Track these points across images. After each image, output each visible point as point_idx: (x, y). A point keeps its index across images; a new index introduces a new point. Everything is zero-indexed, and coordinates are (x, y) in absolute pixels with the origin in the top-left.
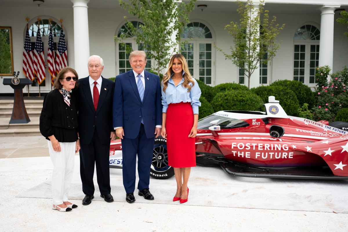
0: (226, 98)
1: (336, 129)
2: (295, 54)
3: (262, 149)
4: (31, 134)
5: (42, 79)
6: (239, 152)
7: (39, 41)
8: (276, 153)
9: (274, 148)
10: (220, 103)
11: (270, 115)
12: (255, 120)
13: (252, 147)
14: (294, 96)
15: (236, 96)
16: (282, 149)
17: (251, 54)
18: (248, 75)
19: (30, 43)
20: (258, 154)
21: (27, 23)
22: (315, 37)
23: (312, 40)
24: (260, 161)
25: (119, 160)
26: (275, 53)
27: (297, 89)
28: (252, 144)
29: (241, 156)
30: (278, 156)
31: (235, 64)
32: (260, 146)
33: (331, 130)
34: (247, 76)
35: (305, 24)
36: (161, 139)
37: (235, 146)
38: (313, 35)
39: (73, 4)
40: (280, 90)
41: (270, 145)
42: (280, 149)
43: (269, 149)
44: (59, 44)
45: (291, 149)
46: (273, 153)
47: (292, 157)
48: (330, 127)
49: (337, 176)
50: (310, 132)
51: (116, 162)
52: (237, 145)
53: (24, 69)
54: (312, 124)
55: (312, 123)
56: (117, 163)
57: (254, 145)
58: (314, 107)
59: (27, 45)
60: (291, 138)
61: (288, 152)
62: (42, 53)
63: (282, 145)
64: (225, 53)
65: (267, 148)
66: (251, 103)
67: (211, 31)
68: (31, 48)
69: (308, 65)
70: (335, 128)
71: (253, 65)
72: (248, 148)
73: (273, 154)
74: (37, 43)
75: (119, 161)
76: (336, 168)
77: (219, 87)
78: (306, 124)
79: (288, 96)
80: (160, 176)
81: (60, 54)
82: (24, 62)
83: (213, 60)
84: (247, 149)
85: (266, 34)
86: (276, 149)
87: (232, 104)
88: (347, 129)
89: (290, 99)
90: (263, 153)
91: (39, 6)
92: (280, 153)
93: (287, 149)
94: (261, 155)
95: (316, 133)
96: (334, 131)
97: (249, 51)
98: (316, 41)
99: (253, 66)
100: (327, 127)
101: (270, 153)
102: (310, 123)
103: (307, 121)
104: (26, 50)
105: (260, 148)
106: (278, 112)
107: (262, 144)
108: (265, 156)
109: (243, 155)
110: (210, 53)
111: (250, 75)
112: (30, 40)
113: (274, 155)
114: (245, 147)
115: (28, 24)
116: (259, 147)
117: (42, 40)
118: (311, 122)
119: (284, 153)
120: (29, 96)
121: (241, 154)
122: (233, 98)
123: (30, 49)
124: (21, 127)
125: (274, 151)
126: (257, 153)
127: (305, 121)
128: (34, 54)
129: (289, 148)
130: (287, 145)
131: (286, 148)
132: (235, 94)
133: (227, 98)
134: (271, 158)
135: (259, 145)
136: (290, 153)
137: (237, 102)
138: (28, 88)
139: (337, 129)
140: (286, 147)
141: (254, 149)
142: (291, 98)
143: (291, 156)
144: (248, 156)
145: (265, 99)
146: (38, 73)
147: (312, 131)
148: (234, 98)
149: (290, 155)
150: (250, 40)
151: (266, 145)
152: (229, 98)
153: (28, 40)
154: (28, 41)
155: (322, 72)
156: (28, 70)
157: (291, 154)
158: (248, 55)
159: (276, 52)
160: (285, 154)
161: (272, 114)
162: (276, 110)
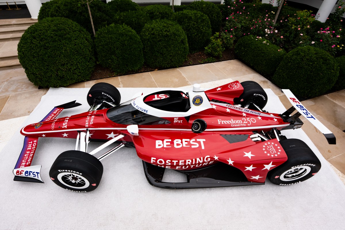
6: (159, 165)
8: (197, 165)
9: (196, 162)
10: (147, 38)
12: (177, 119)
13: (172, 163)
14: (208, 23)
15: (161, 31)
27: (211, 12)
33: (249, 112)
36: (68, 170)
37: (154, 161)
41: (192, 160)
49: (250, 182)
52: (156, 160)
54: (233, 108)
56: (34, 176)
63: (204, 158)
65: (188, 163)
66: (174, 37)
73: (194, 166)
76: (252, 178)
78: (228, 111)
84: (167, 164)
88: (257, 95)
92: (201, 164)
94: (182, 167)
95: (236, 121)
100: (245, 111)
101: (191, 166)
106: (202, 103)
108: (185, 168)
116: (180, 163)
119: (204, 163)
122: (159, 33)
126: (177, 167)
129: (211, 159)
130: (209, 156)
133: (154, 33)
140: (208, 159)
141: (175, 164)
147: (232, 120)
151: (187, 161)
157: (211, 162)
161: (196, 105)
162: (200, 101)
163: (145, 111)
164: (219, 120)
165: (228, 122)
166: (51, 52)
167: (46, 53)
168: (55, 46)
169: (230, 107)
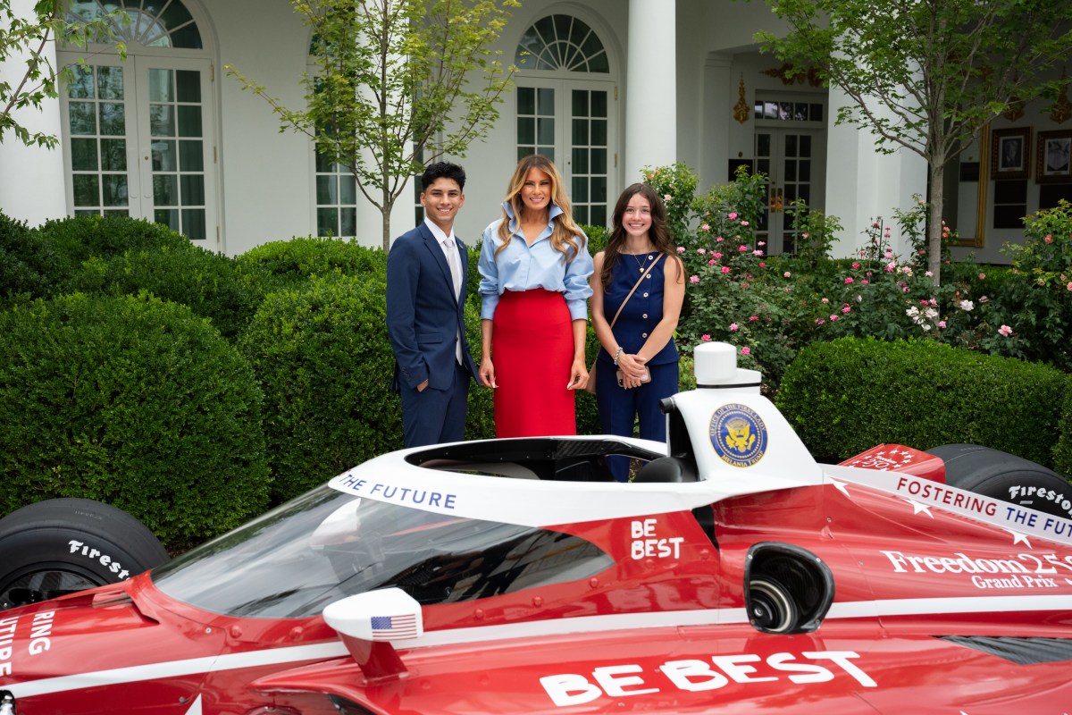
0: (318, 319)
1: (1063, 520)
2: (519, 119)
10: (291, 346)
12: (648, 528)
15: (368, 308)
17: (390, 111)
18: (382, 205)
22: (586, 60)
23: (573, 70)
26: (494, 105)
34: (376, 204)
35: (552, 12)
38: (579, 53)
48: (1029, 512)
50: (961, 564)
60: (874, 627)
64: (280, 104)
67: (198, 19)
69: (566, 163)
70: (1056, 519)
71: (404, 158)
77: (265, 261)
83: (208, 140)
85: (460, 22)
87: (357, 351)
88: (1030, 493)
96: (1052, 535)
97: (384, 96)
98: (589, 75)
99: (400, 161)
100: (1014, 515)
106: (764, 449)
110: (197, 112)
111: (392, 200)
122: (356, 319)
132: (363, 300)
133: (326, 321)
137: (377, 339)
139: (1068, 522)
147: (964, 558)
148: (361, 318)
150: (384, 49)
152: (336, 317)
155: (666, 190)
158: (376, 114)
159: (502, 101)
161: (734, 462)
162: (753, 438)
163: (435, 498)
164: (888, 554)
165: (947, 563)
169: (922, 492)
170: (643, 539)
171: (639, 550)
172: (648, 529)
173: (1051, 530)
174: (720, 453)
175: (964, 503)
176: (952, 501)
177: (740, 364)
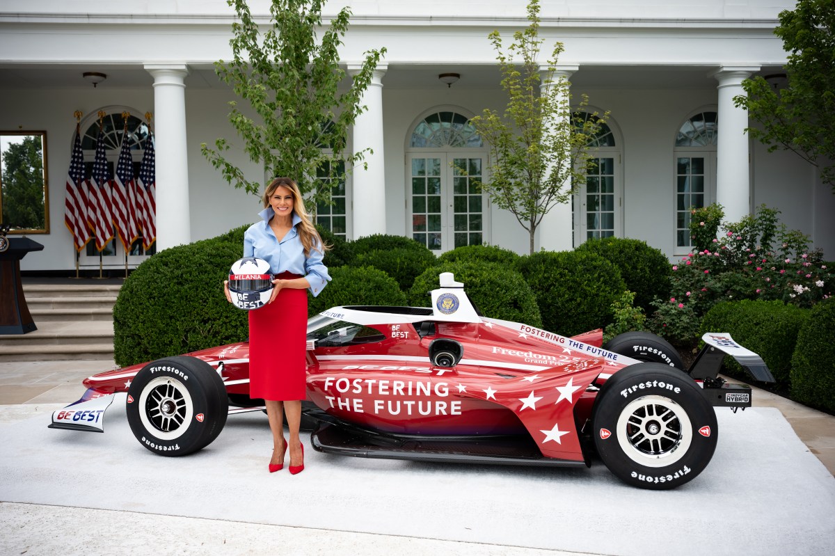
1: (595, 348)
2: (678, 177)
3: (387, 393)
4: (24, 357)
5: (105, 239)
6: (339, 399)
7: (101, 159)
8: (420, 403)
9: (414, 390)
11: (438, 316)
13: (365, 387)
14: (611, 275)
16: (433, 392)
18: (530, 228)
19: (82, 163)
20: (379, 404)
21: (76, 122)
24: (384, 419)
25: (94, 412)
27: (630, 258)
28: (366, 381)
29: (344, 407)
30: (425, 409)
31: (496, 202)
32: (384, 385)
33: (584, 351)
34: (527, 229)
35: (703, 111)
36: (167, 367)
37: (331, 384)
39: (153, 80)
40: (579, 259)
41: (407, 385)
42: (428, 393)
43: (402, 393)
44: (144, 165)
45: (455, 395)
46: (414, 403)
47: (460, 413)
48: (580, 343)
49: (548, 458)
50: (526, 354)
51: (87, 417)
52: (335, 381)
53: (67, 219)
54: (539, 337)
55: (540, 333)
56: (89, 420)
57: (370, 382)
58: (654, 300)
59: (77, 168)
61: (448, 400)
62: (106, 186)
63: (433, 385)
65: (397, 390)
68: (83, 174)
70: (592, 347)
72: (357, 389)
73: (412, 405)
74: (96, 163)
75: (92, 414)
76: (546, 440)
78: (523, 337)
79: (596, 275)
80: (165, 448)
81: (145, 186)
82: (68, 204)
83: (484, 196)
84: (354, 391)
86: (418, 393)
88: (644, 350)
89: (598, 281)
90: (390, 403)
91: (95, 86)
92: (429, 403)
93: (446, 394)
94: (386, 405)
95: (540, 356)
96: (589, 353)
100: (572, 344)
101: (405, 402)
102: (535, 335)
103: (528, 330)
104: (74, 179)
105: (384, 390)
106: (457, 309)
107: (387, 382)
108: (394, 409)
109: (347, 404)
110: (479, 180)
111: (535, 227)
112: (82, 158)
113: (415, 408)
114: (352, 387)
115: (78, 125)
116: (381, 387)
117: (106, 157)
118: (536, 332)
119: (438, 403)
120: (77, 278)
121: (344, 404)
123: (83, 177)
124: (10, 341)
125: (414, 397)
126: (377, 402)
127: (524, 330)
128: (90, 188)
129: (450, 392)
130: (446, 384)
131: (442, 392)
134: (410, 413)
135: (381, 382)
136: (453, 403)
138: (78, 260)
139: (598, 348)
140: (444, 389)
141: (370, 392)
142: (602, 279)
143: (456, 410)
144: (358, 408)
145: (539, 281)
146: (97, 227)
147: (531, 353)
149: (453, 408)
151: (395, 383)
153: (78, 157)
154: (78, 160)
156: (77, 221)
157: (456, 405)
160: (441, 405)
161: (443, 312)
162: (453, 305)
164: (495, 348)
165: (518, 354)
166: (188, 290)
167: (179, 291)
168: (202, 280)
169: (531, 331)
170: (396, 331)
171: (394, 335)
172: (397, 328)
173: (590, 351)
174: (439, 309)
175: (550, 337)
176: (545, 336)
177: (456, 280)
